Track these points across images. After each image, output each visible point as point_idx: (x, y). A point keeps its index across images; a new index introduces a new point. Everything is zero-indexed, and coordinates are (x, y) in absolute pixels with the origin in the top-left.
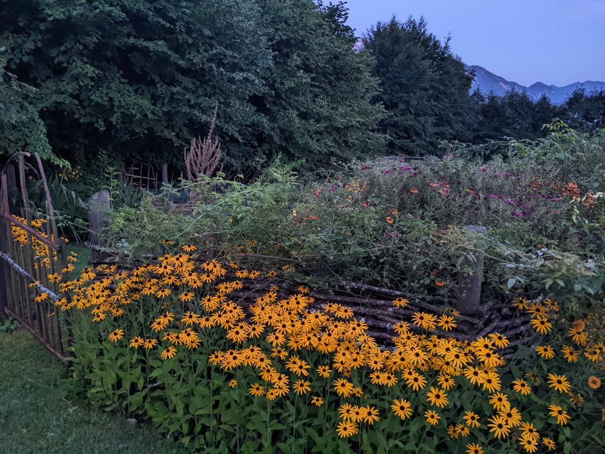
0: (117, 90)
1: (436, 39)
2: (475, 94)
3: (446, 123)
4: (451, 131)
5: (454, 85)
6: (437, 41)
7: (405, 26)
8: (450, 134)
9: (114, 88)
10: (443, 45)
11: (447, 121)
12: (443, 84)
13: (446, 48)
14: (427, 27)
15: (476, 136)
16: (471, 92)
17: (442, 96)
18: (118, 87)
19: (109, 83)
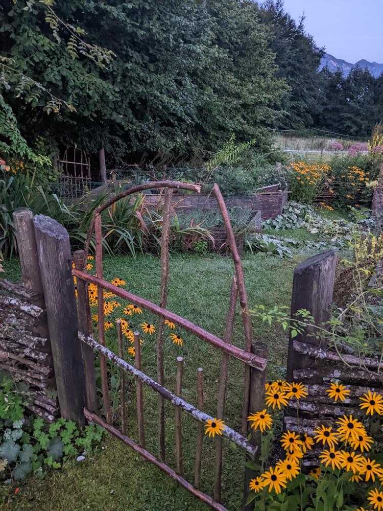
0: (68, 67)
1: (291, 19)
2: (323, 71)
3: (300, 98)
4: (305, 105)
5: (307, 62)
6: (292, 21)
7: (264, 6)
8: (305, 108)
9: (64, 65)
10: (297, 24)
11: (302, 95)
12: (299, 61)
13: (300, 27)
14: (284, 7)
15: (325, 109)
16: (320, 68)
17: (297, 73)
18: (68, 63)
19: (59, 59)
